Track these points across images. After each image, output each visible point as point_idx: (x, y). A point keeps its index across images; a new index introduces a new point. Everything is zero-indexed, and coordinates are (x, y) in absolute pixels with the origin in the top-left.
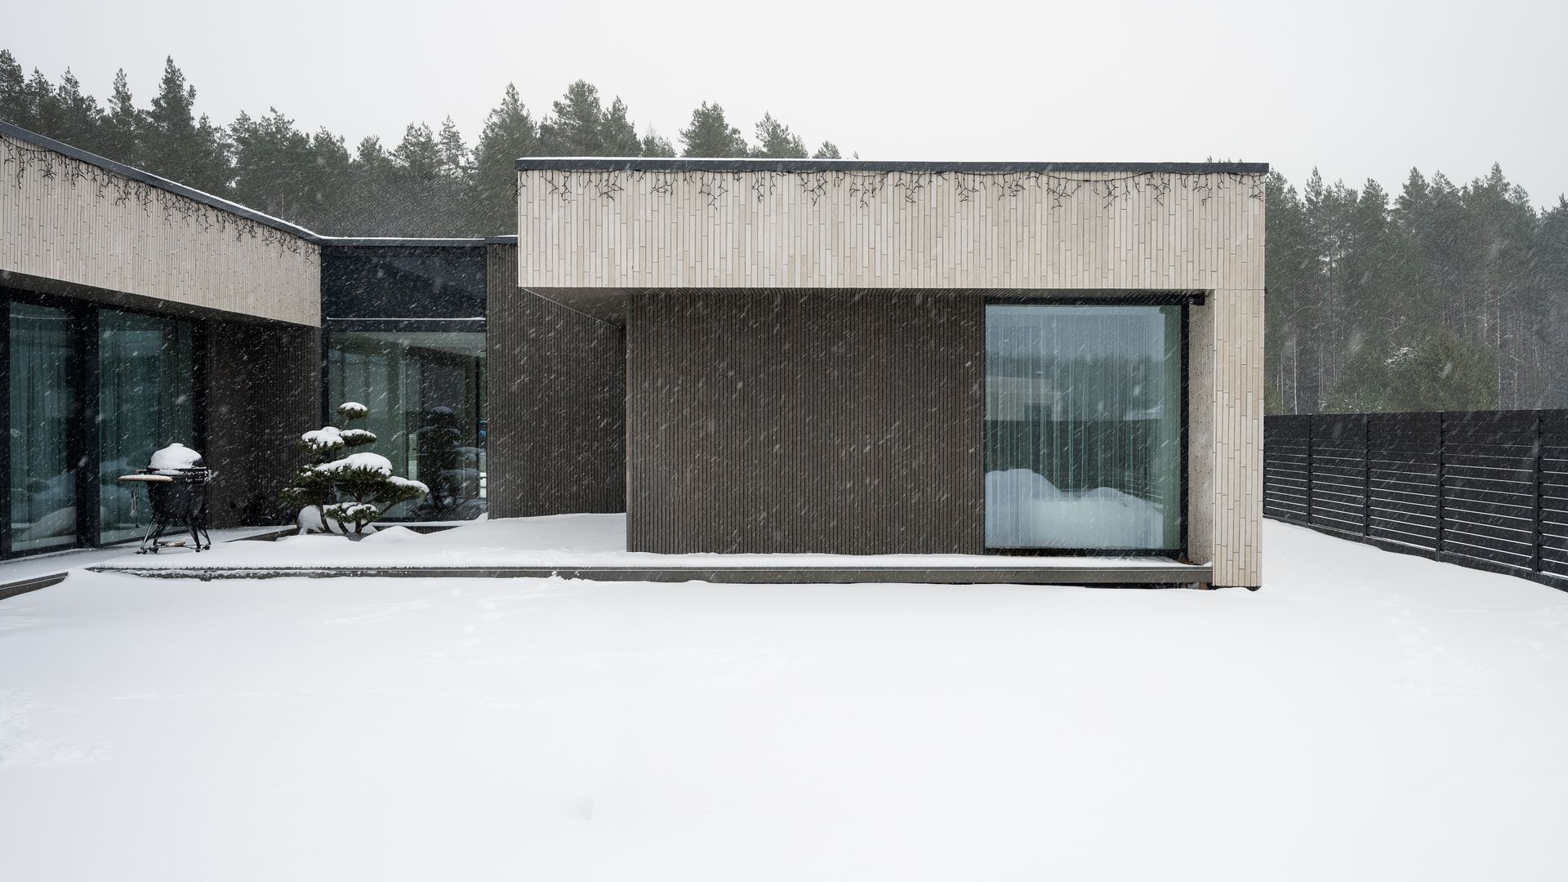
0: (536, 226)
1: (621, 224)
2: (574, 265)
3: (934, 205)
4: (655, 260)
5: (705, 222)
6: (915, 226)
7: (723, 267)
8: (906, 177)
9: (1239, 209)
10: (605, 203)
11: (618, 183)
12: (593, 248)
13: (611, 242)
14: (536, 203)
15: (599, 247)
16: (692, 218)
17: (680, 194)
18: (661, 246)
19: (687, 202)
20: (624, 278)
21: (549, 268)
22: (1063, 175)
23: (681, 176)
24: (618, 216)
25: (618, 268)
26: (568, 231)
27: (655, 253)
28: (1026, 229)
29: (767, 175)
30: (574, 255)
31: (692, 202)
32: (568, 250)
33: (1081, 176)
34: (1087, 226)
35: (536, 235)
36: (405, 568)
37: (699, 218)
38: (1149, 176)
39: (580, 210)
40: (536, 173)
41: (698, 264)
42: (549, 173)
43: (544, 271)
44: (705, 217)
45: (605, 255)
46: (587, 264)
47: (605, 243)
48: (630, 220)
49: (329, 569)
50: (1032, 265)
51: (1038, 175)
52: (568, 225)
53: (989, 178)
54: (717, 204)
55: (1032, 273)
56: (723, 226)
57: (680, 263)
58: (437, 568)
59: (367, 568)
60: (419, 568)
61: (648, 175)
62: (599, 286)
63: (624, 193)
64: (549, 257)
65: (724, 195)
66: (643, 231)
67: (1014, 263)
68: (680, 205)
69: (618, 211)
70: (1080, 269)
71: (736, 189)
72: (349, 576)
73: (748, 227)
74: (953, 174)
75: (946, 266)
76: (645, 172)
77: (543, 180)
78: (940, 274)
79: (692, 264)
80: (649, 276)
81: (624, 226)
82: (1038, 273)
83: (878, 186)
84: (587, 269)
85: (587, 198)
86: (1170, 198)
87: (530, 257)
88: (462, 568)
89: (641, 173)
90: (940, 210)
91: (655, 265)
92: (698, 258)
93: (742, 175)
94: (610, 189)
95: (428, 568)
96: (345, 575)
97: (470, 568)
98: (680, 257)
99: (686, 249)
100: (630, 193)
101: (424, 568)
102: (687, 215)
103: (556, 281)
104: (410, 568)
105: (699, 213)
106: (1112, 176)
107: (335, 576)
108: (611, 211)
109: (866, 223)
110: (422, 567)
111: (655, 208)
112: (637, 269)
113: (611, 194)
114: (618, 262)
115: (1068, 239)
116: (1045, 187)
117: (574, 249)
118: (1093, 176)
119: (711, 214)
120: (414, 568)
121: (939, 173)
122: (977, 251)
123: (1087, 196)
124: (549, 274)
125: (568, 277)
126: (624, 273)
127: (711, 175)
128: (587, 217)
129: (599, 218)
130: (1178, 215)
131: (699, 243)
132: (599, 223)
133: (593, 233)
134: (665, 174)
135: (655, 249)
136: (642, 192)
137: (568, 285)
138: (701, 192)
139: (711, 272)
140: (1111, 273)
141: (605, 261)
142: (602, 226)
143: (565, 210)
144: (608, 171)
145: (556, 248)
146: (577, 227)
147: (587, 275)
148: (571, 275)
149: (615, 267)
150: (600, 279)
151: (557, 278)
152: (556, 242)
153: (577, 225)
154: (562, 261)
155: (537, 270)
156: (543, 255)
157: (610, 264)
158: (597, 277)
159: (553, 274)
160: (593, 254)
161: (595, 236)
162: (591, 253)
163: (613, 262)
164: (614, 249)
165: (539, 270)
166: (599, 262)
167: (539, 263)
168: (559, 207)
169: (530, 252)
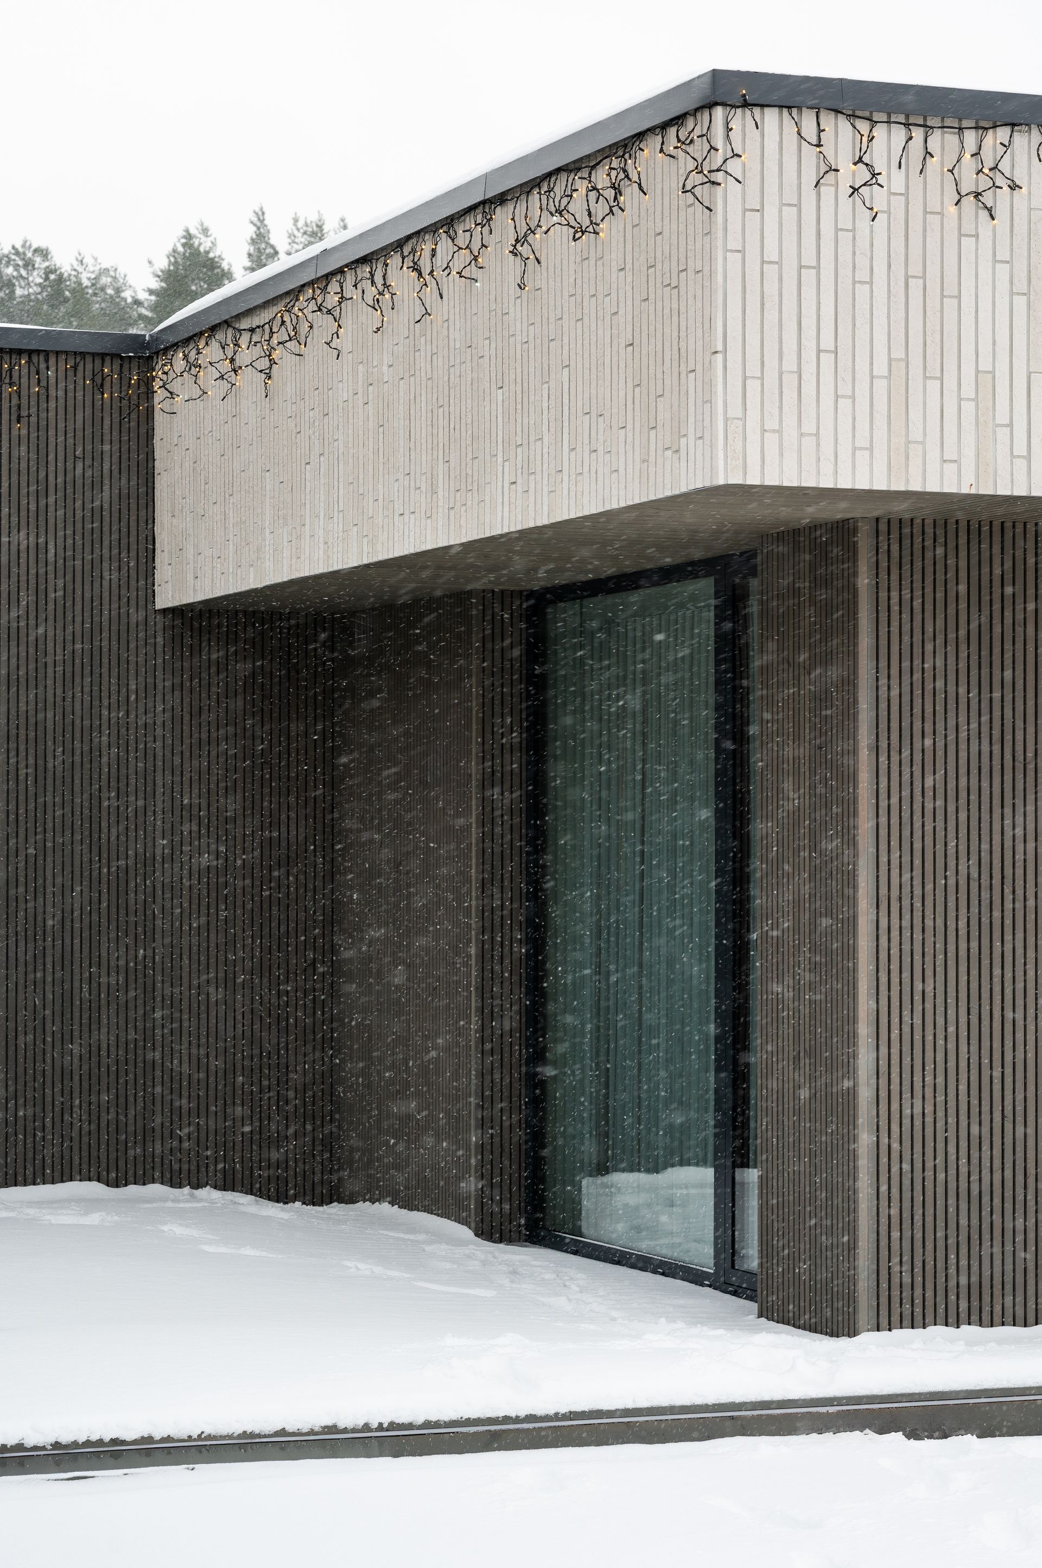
0: (771, 288)
1: (1012, 294)
2: (880, 421)
10: (968, 227)
11: (1005, 166)
13: (986, 348)
14: (771, 212)
15: (951, 366)
21: (809, 427)
24: (1003, 270)
25: (1003, 433)
32: (863, 369)
35: (771, 316)
40: (771, 117)
42: (808, 122)
45: (968, 390)
46: (915, 415)
52: (862, 291)
58: (469, 1422)
60: (410, 1426)
64: (809, 388)
69: (1003, 254)
84: (916, 434)
87: (753, 387)
88: (546, 1418)
94: (984, 182)
95: (437, 1424)
101: (427, 1424)
103: (826, 467)
110: (420, 1420)
113: (988, 199)
114: (1003, 418)
117: (881, 368)
124: (808, 442)
125: (863, 456)
128: (915, 269)
129: (950, 272)
132: (951, 289)
133: (934, 319)
141: (968, 407)
142: (959, 297)
143: (854, 238)
144: (977, 128)
145: (827, 359)
146: (889, 297)
147: (915, 450)
148: (871, 449)
149: (995, 432)
150: (954, 466)
151: (833, 459)
152: (827, 342)
153: (889, 291)
154: (844, 404)
155: (774, 431)
156: (790, 381)
157: (981, 419)
158: (945, 461)
159: (818, 445)
160: (934, 386)
161: (938, 328)
162: (929, 382)
163: (991, 414)
164: (993, 372)
165: (778, 431)
166: (951, 411)
167: (781, 408)
168: (837, 230)
169: (753, 369)
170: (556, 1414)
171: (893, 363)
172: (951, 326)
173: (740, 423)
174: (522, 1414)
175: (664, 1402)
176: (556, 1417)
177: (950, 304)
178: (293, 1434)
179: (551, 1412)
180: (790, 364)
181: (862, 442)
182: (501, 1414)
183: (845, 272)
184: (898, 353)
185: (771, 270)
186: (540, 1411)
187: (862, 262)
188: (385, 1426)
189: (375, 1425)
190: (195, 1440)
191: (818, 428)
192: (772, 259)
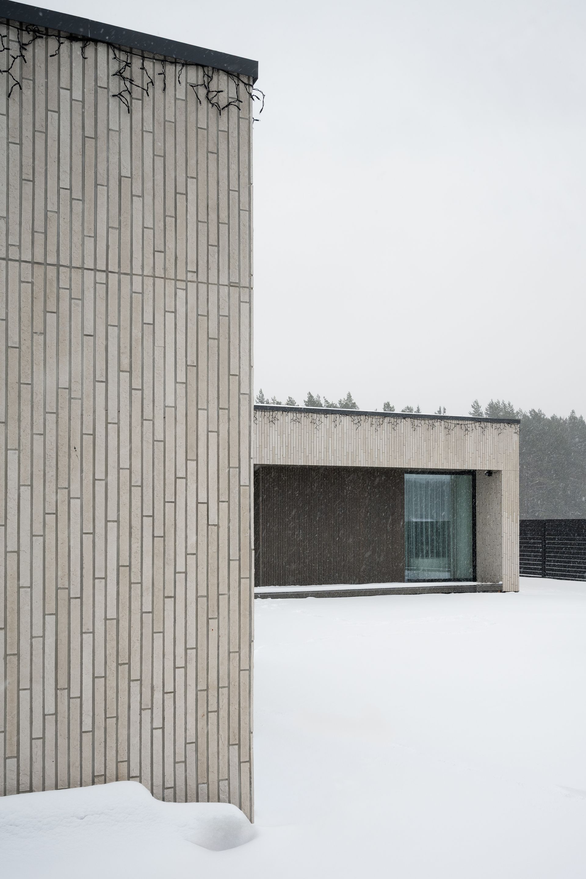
3: (402, 432)
4: (292, 452)
5: (313, 436)
6: (395, 441)
7: (320, 456)
8: (392, 420)
9: (510, 438)
12: (266, 446)
16: (307, 434)
17: (303, 423)
18: (295, 446)
19: (305, 427)
20: (279, 460)
22: (449, 421)
23: (303, 415)
27: (292, 449)
28: (436, 443)
29: (338, 416)
30: (258, 449)
31: (308, 427)
33: (456, 422)
34: (458, 443)
37: (310, 434)
38: (479, 423)
41: (310, 455)
44: (312, 433)
47: (271, 444)
48: (282, 434)
50: (438, 459)
51: (440, 421)
53: (423, 421)
54: (318, 427)
55: (438, 462)
56: (320, 438)
57: (302, 454)
61: (289, 414)
62: (268, 463)
63: (279, 422)
65: (320, 424)
66: (287, 439)
67: (432, 457)
68: (303, 428)
70: (456, 461)
71: (325, 421)
73: (330, 439)
74: (409, 419)
75: (407, 458)
76: (288, 412)
78: (404, 462)
79: (307, 455)
80: (289, 459)
81: (279, 437)
82: (441, 462)
83: (381, 423)
86: (487, 432)
89: (286, 413)
90: (404, 434)
91: (292, 455)
92: (310, 452)
93: (328, 415)
98: (303, 451)
100: (282, 422)
102: (305, 432)
105: (310, 432)
106: (467, 422)
108: (274, 430)
109: (376, 439)
111: (292, 429)
112: (284, 456)
115: (451, 448)
116: (443, 425)
118: (460, 422)
119: (315, 433)
121: (404, 418)
122: (418, 452)
123: (458, 431)
127: (315, 415)
130: (490, 439)
131: (310, 445)
135: (292, 447)
136: (287, 421)
138: (312, 422)
139: (315, 458)
140: (466, 462)
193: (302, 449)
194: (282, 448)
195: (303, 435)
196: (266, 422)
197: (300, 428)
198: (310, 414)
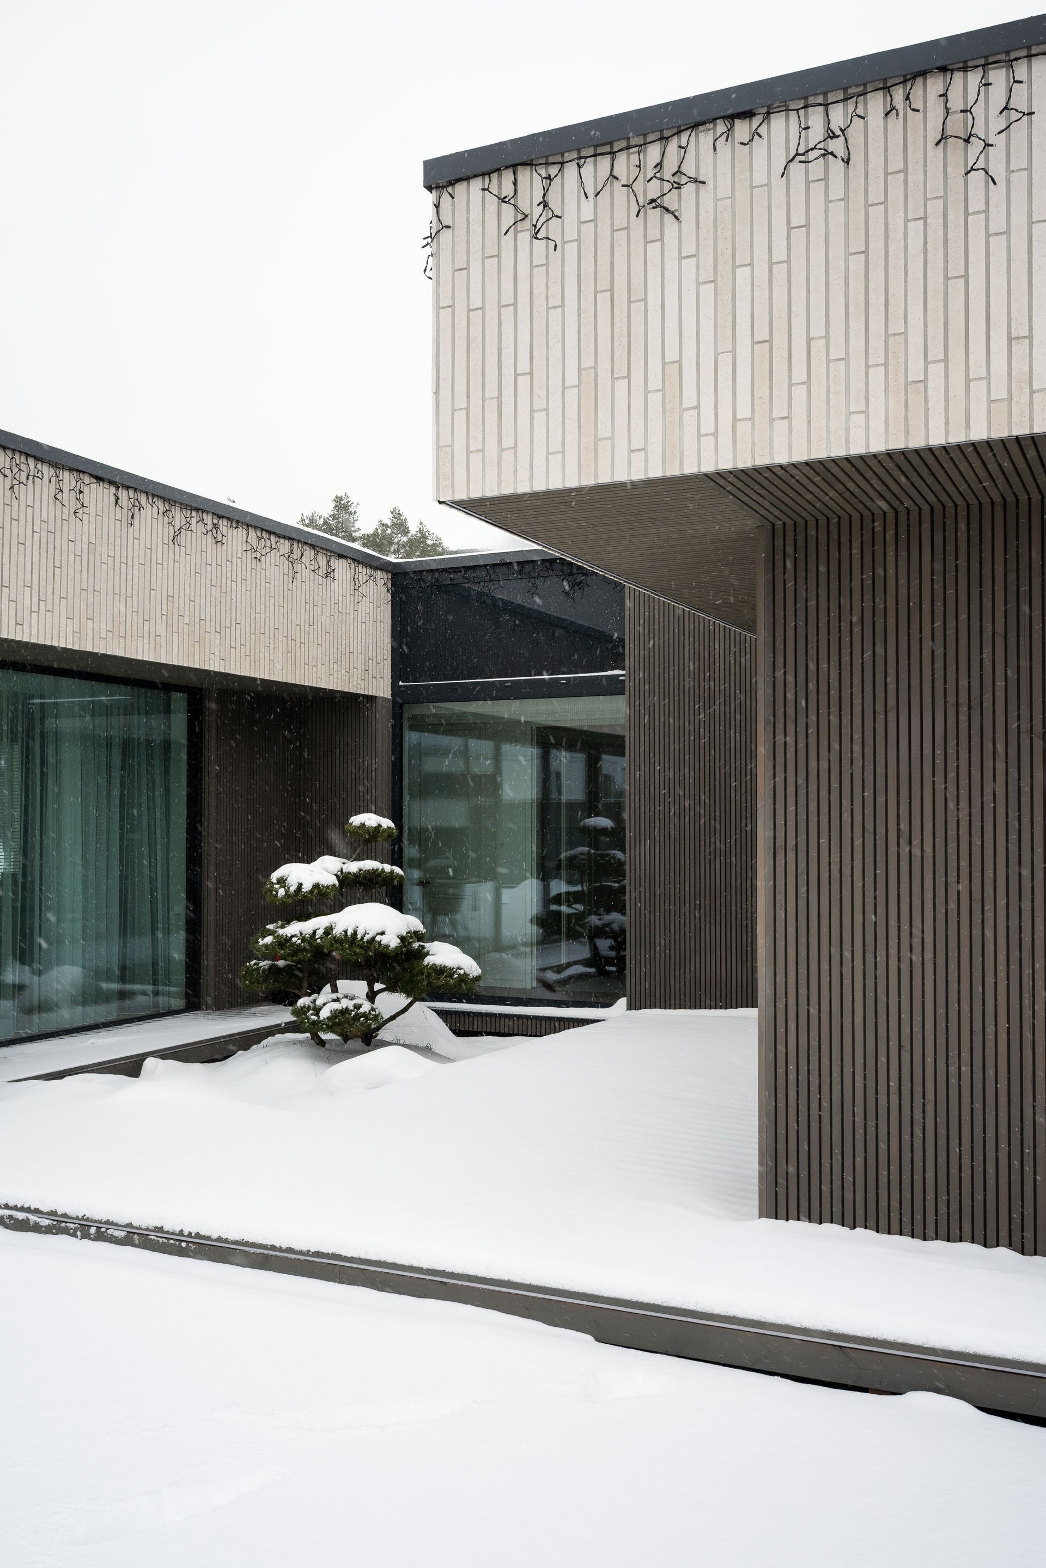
0: (476, 331)
1: (698, 284)
2: (572, 425)
4: (799, 373)
5: (956, 234)
10: (654, 233)
11: (688, 166)
12: (621, 369)
13: (673, 341)
14: (476, 267)
15: (637, 364)
16: (916, 228)
17: (876, 160)
18: (818, 330)
19: (896, 182)
20: (708, 442)
21: (508, 442)
23: (875, 104)
24: (690, 264)
25: (689, 417)
26: (555, 329)
27: (800, 355)
30: (572, 394)
31: (915, 175)
32: (555, 381)
35: (476, 354)
36: (181, 1233)
37: (935, 222)
39: (588, 267)
40: (475, 186)
41: (936, 371)
42: (507, 179)
43: (495, 450)
44: (956, 218)
45: (656, 383)
46: (604, 414)
47: (655, 346)
48: (725, 269)
49: (37, 1211)
52: (555, 314)
54: (997, 162)
57: (877, 375)
58: (247, 1244)
59: (107, 1222)
60: (209, 1238)
61: (778, 121)
62: (638, 475)
63: (706, 194)
64: (508, 410)
65: (1018, 131)
66: (761, 295)
68: (876, 194)
69: (689, 249)
72: (74, 1235)
76: (768, 114)
77: (492, 202)
79: (916, 375)
80: (780, 426)
81: (707, 290)
84: (604, 431)
85: (604, 231)
87: (461, 419)
89: (756, 121)
91: (800, 393)
92: (936, 351)
94: (667, 186)
95: (226, 1241)
96: (65, 1231)
97: (318, 1254)
98: (877, 356)
99: (896, 326)
100: (725, 190)
101: (220, 1239)
102: (897, 221)
103: (523, 474)
104: (190, 1235)
105: (935, 208)
107: (48, 1230)
110: (215, 1236)
111: (798, 218)
113: (670, 201)
114: (689, 399)
117: (572, 379)
119: (976, 203)
120: (198, 1235)
124: (508, 456)
125: (556, 460)
126: (708, 427)
127: (974, 78)
128: (604, 284)
129: (637, 279)
131: (936, 303)
132: (637, 294)
133: (621, 324)
134: (826, 105)
135: (800, 341)
136: (759, 177)
137: (556, 484)
138: (944, 138)
139: (978, 389)
141: (655, 399)
142: (645, 300)
143: (547, 272)
144: (661, 139)
145: (524, 382)
146: (579, 315)
147: (604, 447)
148: (563, 452)
149: (681, 416)
150: (642, 454)
151: (528, 466)
152: (524, 366)
153: (579, 309)
154: (540, 417)
155: (478, 451)
156: (492, 405)
157: (668, 407)
158: (633, 451)
159: (516, 457)
160: (622, 385)
161: (626, 332)
162: (617, 383)
163: (678, 400)
164: (680, 362)
165: (481, 451)
166: (637, 404)
167: (483, 430)
168: (532, 267)
169: (461, 402)
170: (308, 1251)
171: (583, 373)
172: (637, 328)
173: (449, 449)
174: (284, 1246)
175: (390, 1259)
176: (308, 1253)
177: (637, 308)
178: (137, 1228)
179: (305, 1249)
180: (492, 391)
181: (555, 446)
182: (269, 1243)
183: (540, 302)
184: (588, 362)
185: (476, 316)
186: (297, 1247)
187: (555, 289)
188: (193, 1235)
189: (186, 1233)
190: (80, 1219)
191: (516, 441)
192: (475, 307)
193: (877, 343)
194: (725, 360)
195: (877, 246)
196: (621, 220)
197: (857, 199)
198: (935, 84)
